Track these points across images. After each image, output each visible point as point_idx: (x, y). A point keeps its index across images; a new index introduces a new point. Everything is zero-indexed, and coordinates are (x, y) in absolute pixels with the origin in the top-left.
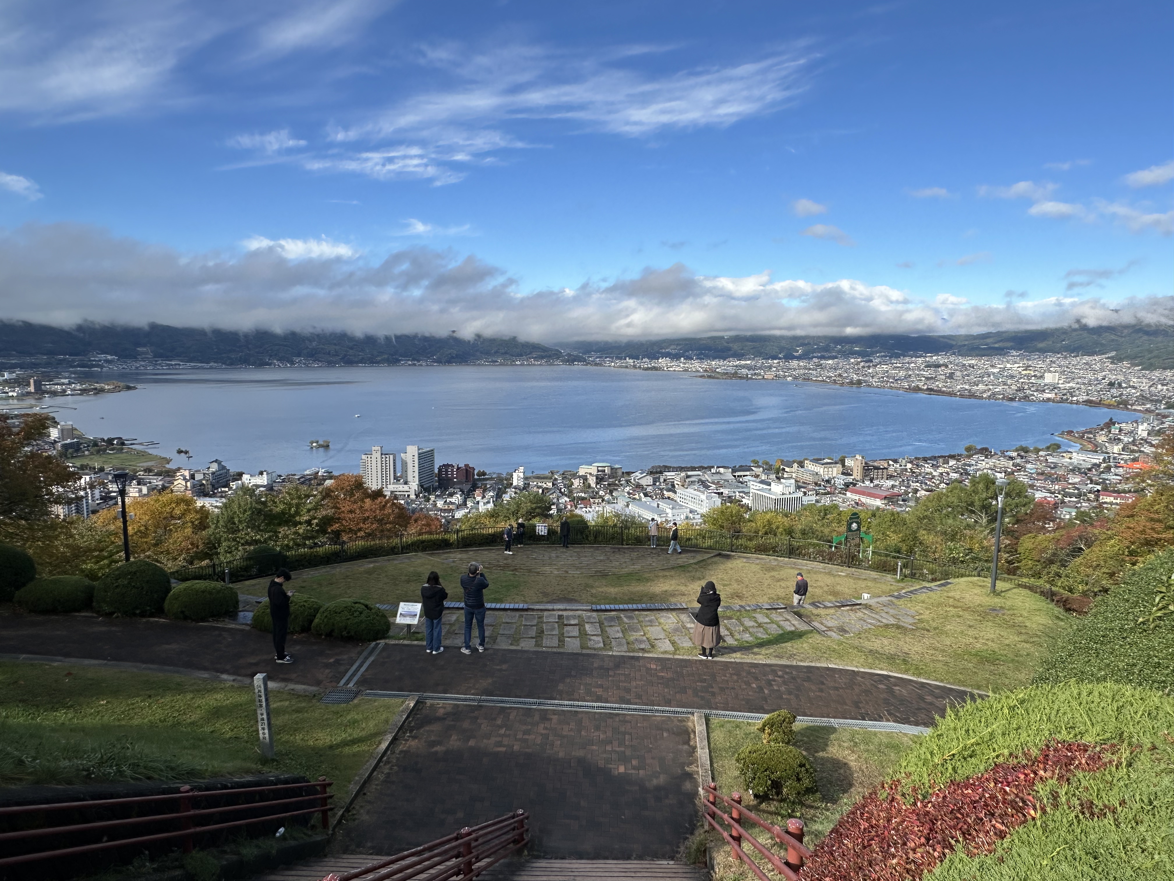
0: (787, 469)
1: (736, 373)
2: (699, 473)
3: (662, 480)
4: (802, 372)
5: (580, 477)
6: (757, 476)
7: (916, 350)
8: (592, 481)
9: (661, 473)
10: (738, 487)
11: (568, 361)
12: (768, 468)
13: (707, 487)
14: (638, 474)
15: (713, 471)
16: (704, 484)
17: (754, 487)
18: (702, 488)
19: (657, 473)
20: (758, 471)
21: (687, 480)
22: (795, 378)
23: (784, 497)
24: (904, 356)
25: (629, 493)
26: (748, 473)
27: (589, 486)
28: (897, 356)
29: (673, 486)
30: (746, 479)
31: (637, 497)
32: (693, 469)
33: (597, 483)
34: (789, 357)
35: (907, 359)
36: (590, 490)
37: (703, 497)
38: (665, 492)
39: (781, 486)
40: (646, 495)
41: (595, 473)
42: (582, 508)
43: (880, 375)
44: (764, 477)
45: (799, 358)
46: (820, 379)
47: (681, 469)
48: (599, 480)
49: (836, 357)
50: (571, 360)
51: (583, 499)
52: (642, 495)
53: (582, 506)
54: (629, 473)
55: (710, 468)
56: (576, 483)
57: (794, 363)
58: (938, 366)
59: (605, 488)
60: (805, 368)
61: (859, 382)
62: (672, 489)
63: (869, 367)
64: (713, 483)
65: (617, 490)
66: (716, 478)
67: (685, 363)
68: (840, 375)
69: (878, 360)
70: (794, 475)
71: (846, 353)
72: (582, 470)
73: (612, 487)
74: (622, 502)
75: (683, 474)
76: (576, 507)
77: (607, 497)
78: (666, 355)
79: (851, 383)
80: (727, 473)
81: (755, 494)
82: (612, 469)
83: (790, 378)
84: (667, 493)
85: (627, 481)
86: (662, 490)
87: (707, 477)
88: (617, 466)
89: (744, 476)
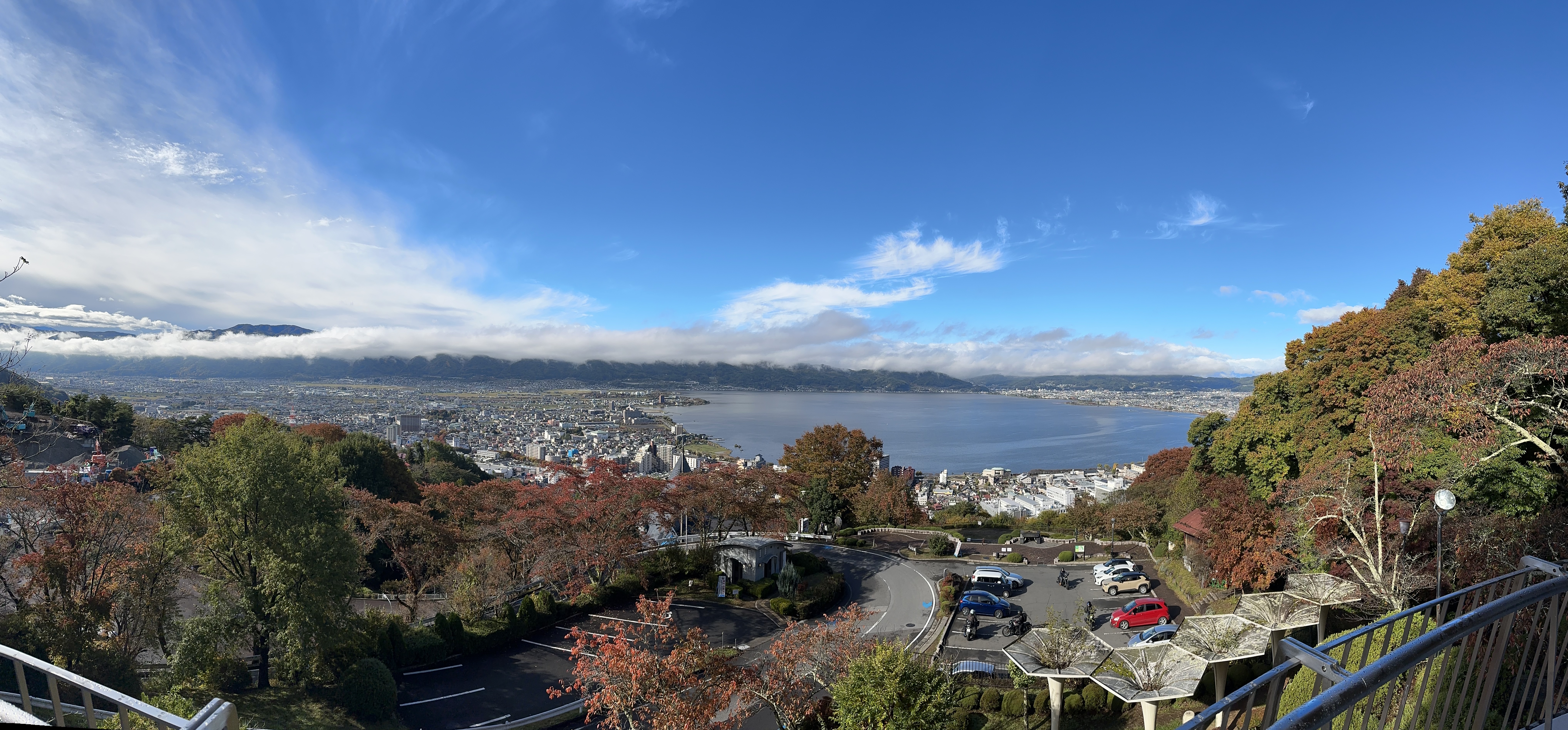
0: (1120, 470)
1: (1091, 401)
2: (1062, 474)
3: (1037, 480)
4: (1135, 400)
5: (984, 478)
6: (1101, 476)
7: (1207, 387)
8: (991, 481)
9: (1037, 474)
10: (1088, 484)
12: (1108, 470)
13: (1067, 485)
14: (1021, 476)
15: (1072, 473)
16: (1065, 483)
17: (1098, 484)
18: (1064, 486)
19: (1034, 474)
20: (1102, 472)
21: (1054, 480)
22: (1131, 404)
24: (1200, 390)
25: (1015, 490)
26: (1094, 474)
27: (989, 485)
28: (1196, 391)
29: (1045, 484)
30: (1093, 478)
31: (1020, 492)
32: (1059, 472)
33: (995, 482)
34: (1127, 390)
35: (1201, 392)
36: (990, 487)
37: (1064, 492)
38: (1039, 489)
39: (1114, 483)
40: (1026, 491)
41: (993, 475)
42: (984, 500)
43: (1184, 404)
44: (1105, 476)
45: (1133, 390)
46: (1146, 405)
47: (1050, 472)
48: (996, 480)
49: (1157, 391)
51: (984, 493)
52: (1024, 491)
53: (985, 498)
54: (1016, 475)
55: (1069, 471)
56: (981, 481)
57: (1130, 394)
58: (1219, 398)
59: (1000, 487)
60: (1137, 398)
61: (1171, 408)
62: (1044, 486)
63: (1178, 397)
64: (1071, 481)
65: (1007, 487)
66: (1073, 477)
67: (1056, 393)
68: (1159, 403)
69: (1183, 393)
70: (1124, 474)
71: (1165, 387)
72: (985, 473)
73: (1004, 485)
74: (1010, 496)
75: (1051, 476)
76: (981, 500)
77: (1001, 493)
78: (1045, 387)
79: (1166, 408)
80: (1080, 474)
81: (1097, 489)
82: (1005, 472)
83: (1126, 405)
84: (1040, 490)
85: (1014, 481)
86: (1037, 487)
87: (1067, 477)
88: (1008, 470)
89: (1092, 476)
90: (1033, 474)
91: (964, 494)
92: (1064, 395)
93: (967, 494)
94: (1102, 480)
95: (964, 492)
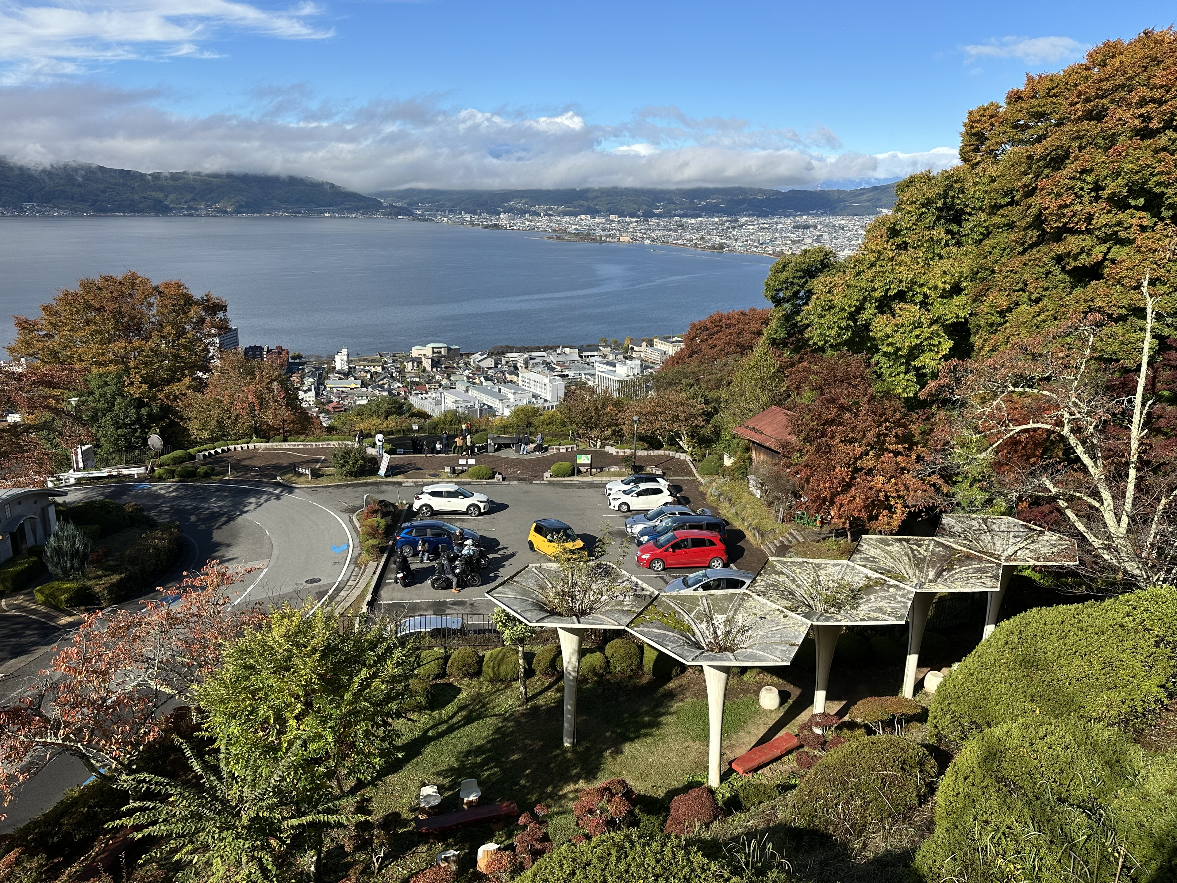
0: (636, 348)
1: (589, 234)
2: (543, 354)
3: (504, 362)
4: (661, 233)
5: (413, 360)
6: (605, 356)
7: (787, 207)
8: (427, 364)
9: (503, 354)
10: (584, 369)
11: (390, 214)
12: (616, 347)
13: (552, 369)
14: (478, 356)
15: (558, 351)
16: (549, 366)
17: (600, 368)
18: (546, 371)
20: (606, 350)
21: (531, 362)
22: (654, 240)
23: (627, 378)
24: (774, 214)
25: (468, 377)
26: (595, 353)
27: (424, 370)
28: (765, 215)
29: (516, 368)
30: (593, 359)
31: (477, 381)
32: (538, 349)
33: (433, 366)
34: (648, 213)
35: (776, 217)
36: (426, 374)
37: (546, 380)
38: (507, 375)
39: (626, 367)
40: (487, 379)
41: (430, 354)
42: (417, 394)
43: (745, 238)
44: (611, 357)
45: (659, 215)
46: (680, 242)
47: (524, 349)
48: (435, 363)
49: (700, 216)
50: (394, 212)
51: (417, 383)
52: (482, 379)
53: (417, 392)
54: (468, 355)
55: (554, 348)
56: (409, 366)
57: (654, 221)
58: (807, 227)
59: (443, 372)
60: (665, 228)
61: (721, 247)
62: (515, 370)
63: (734, 228)
64: (558, 364)
65: (454, 373)
66: (561, 358)
67: (530, 219)
68: (702, 238)
69: (744, 219)
70: (642, 355)
71: (711, 211)
72: (416, 352)
73: (449, 371)
74: (461, 387)
75: (526, 355)
76: (411, 394)
77: (444, 382)
78: (510, 210)
79: (713, 247)
80: (573, 354)
81: (600, 376)
82: (449, 349)
83: (647, 242)
84: (509, 377)
85: (466, 364)
86: (503, 373)
87: (552, 358)
88: (454, 347)
89: (591, 356)
90: (498, 353)
91: (382, 387)
92: (542, 222)
93: (386, 386)
94: (608, 363)
95: (381, 383)
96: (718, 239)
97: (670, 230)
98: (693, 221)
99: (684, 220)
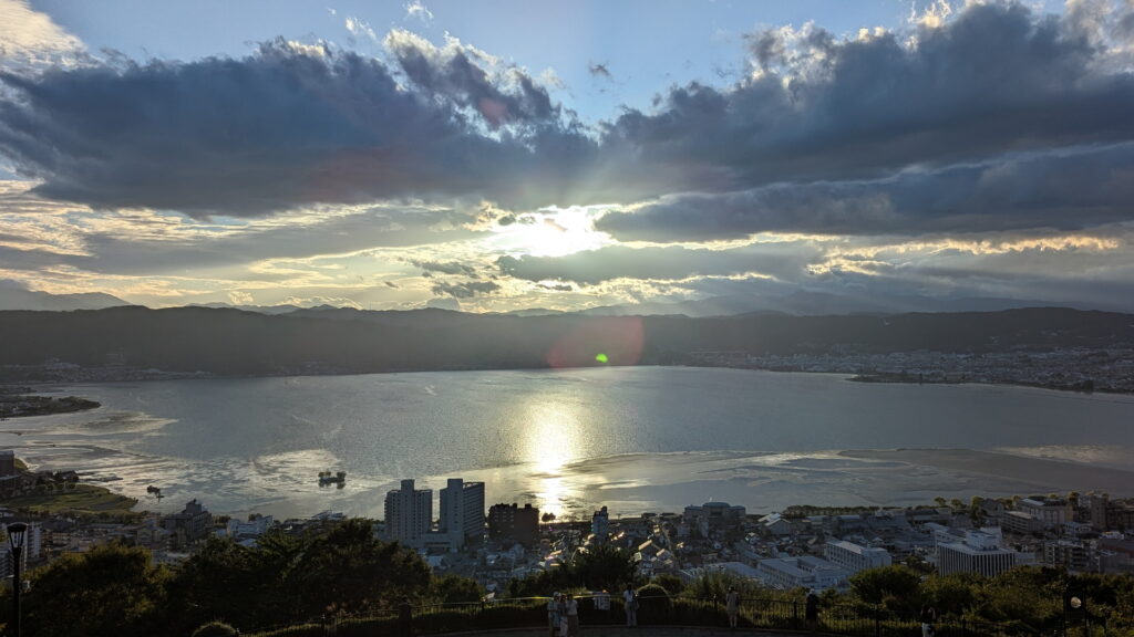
0: (989, 512)
3: (803, 527)
8: (703, 529)
9: (802, 516)
14: (769, 519)
15: (878, 514)
19: (795, 516)
21: (841, 528)
23: (987, 553)
25: (756, 547)
26: (930, 518)
27: (700, 536)
30: (927, 526)
31: (768, 552)
33: (711, 532)
36: (701, 542)
40: (781, 549)
41: (707, 515)
42: (690, 568)
48: (714, 526)
51: (691, 554)
52: (775, 549)
53: (689, 564)
54: (755, 517)
56: (681, 531)
64: (879, 532)
65: (738, 541)
70: (1000, 521)
71: (1066, 343)
73: (731, 538)
75: (834, 519)
76: (681, 567)
77: (725, 552)
80: (898, 518)
81: (942, 549)
84: (811, 547)
86: (804, 542)
89: (926, 522)
96: (1082, 376)
97: (1013, 367)
98: (1044, 355)
99: (1032, 356)
